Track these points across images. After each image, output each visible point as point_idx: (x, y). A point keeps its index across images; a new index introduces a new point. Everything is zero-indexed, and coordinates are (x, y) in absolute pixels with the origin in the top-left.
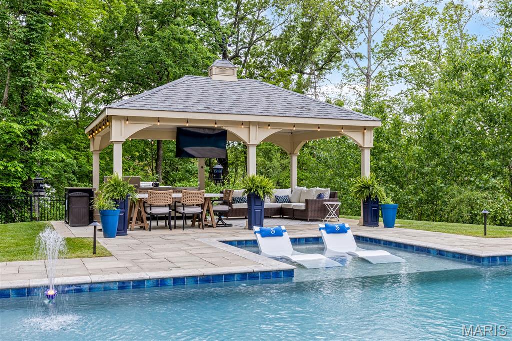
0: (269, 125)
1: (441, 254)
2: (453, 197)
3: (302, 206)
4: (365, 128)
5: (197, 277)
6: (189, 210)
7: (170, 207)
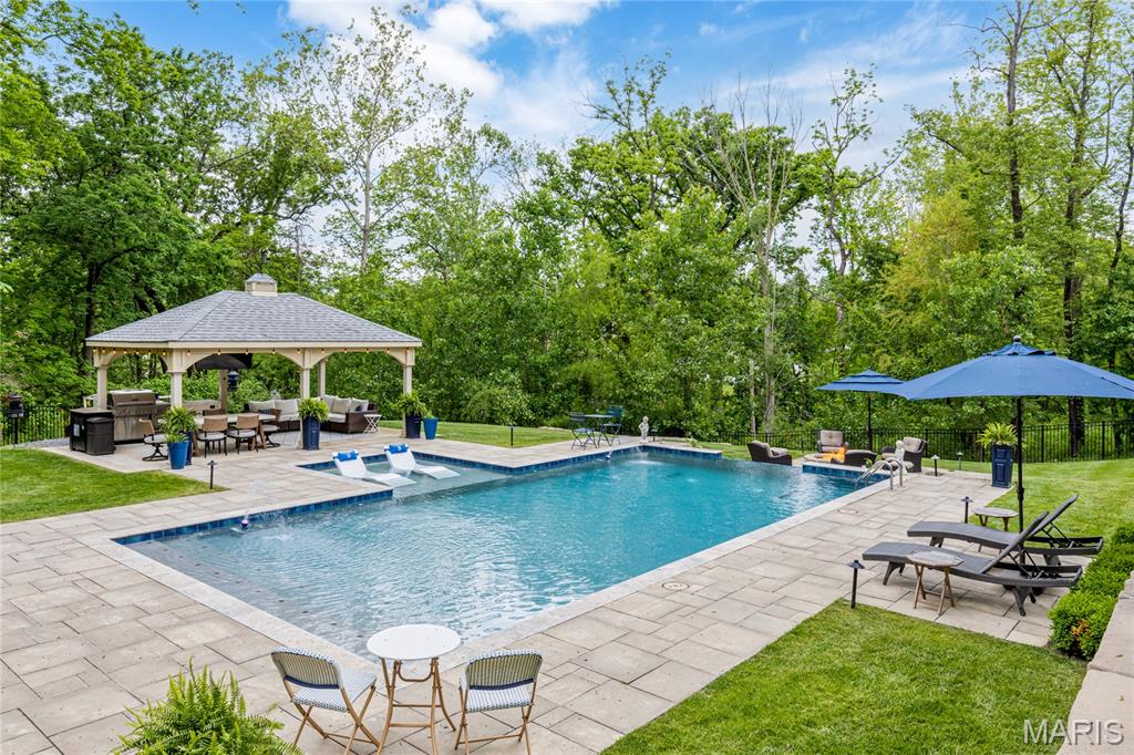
0: (321, 349)
2: (475, 392)
3: (341, 418)
4: (408, 348)
6: (243, 434)
7: (224, 432)
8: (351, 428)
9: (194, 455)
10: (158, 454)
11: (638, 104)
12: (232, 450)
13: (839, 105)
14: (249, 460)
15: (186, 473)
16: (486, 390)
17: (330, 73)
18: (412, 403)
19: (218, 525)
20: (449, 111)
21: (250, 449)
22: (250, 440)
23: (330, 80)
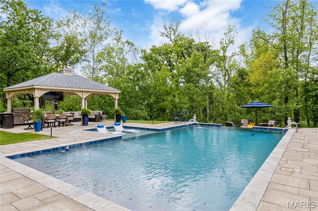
0: (89, 92)
1: (148, 129)
3: (94, 117)
4: (116, 93)
5: (100, 140)
6: (61, 120)
7: (55, 119)
8: (97, 120)
9: (44, 128)
10: (30, 128)
11: (172, 32)
12: (57, 126)
13: (226, 35)
14: (64, 129)
15: (40, 133)
16: (134, 111)
17: (82, 24)
18: (118, 111)
19: (55, 150)
20: (117, 36)
21: (63, 126)
22: (63, 123)
23: (82, 26)
